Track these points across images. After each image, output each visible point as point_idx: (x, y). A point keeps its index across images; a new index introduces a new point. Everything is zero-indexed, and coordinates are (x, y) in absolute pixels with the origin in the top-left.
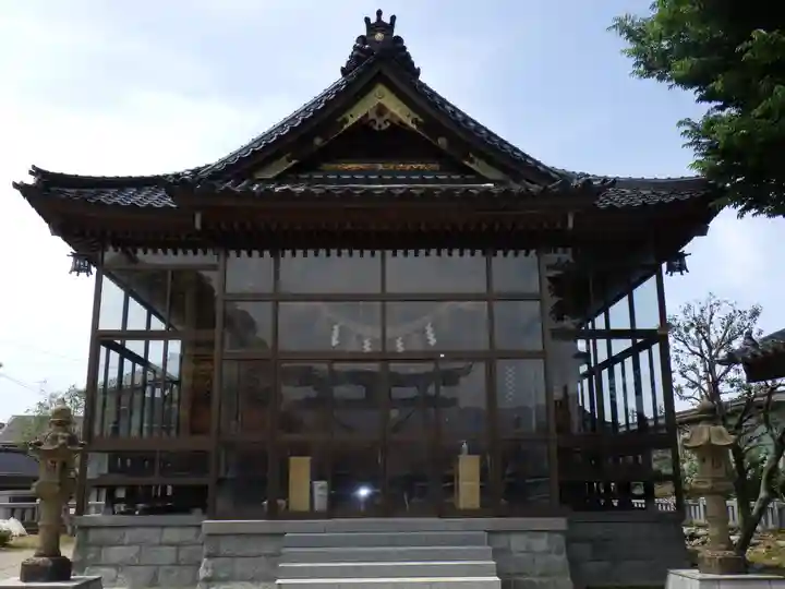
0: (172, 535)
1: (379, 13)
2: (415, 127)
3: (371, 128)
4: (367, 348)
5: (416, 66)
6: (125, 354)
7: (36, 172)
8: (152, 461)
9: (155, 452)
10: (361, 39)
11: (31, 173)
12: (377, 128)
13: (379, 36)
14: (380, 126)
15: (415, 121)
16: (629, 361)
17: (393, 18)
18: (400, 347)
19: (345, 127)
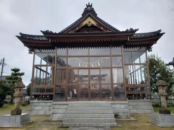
0: (49, 104)
1: (89, 3)
2: (96, 25)
3: (87, 26)
4: (86, 66)
5: (96, 13)
6: (41, 70)
7: (21, 34)
8: (45, 90)
9: (45, 88)
10: (86, 8)
11: (20, 34)
12: (89, 26)
13: (89, 8)
14: (89, 25)
15: (96, 24)
16: (139, 71)
17: (92, 4)
18: (93, 66)
19: (83, 25)
